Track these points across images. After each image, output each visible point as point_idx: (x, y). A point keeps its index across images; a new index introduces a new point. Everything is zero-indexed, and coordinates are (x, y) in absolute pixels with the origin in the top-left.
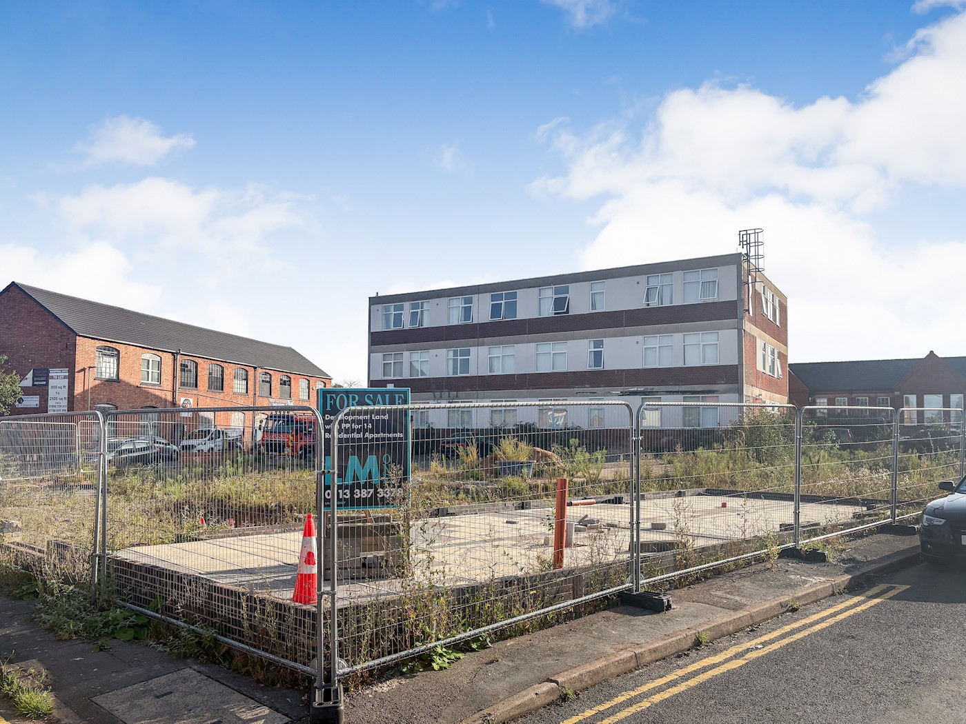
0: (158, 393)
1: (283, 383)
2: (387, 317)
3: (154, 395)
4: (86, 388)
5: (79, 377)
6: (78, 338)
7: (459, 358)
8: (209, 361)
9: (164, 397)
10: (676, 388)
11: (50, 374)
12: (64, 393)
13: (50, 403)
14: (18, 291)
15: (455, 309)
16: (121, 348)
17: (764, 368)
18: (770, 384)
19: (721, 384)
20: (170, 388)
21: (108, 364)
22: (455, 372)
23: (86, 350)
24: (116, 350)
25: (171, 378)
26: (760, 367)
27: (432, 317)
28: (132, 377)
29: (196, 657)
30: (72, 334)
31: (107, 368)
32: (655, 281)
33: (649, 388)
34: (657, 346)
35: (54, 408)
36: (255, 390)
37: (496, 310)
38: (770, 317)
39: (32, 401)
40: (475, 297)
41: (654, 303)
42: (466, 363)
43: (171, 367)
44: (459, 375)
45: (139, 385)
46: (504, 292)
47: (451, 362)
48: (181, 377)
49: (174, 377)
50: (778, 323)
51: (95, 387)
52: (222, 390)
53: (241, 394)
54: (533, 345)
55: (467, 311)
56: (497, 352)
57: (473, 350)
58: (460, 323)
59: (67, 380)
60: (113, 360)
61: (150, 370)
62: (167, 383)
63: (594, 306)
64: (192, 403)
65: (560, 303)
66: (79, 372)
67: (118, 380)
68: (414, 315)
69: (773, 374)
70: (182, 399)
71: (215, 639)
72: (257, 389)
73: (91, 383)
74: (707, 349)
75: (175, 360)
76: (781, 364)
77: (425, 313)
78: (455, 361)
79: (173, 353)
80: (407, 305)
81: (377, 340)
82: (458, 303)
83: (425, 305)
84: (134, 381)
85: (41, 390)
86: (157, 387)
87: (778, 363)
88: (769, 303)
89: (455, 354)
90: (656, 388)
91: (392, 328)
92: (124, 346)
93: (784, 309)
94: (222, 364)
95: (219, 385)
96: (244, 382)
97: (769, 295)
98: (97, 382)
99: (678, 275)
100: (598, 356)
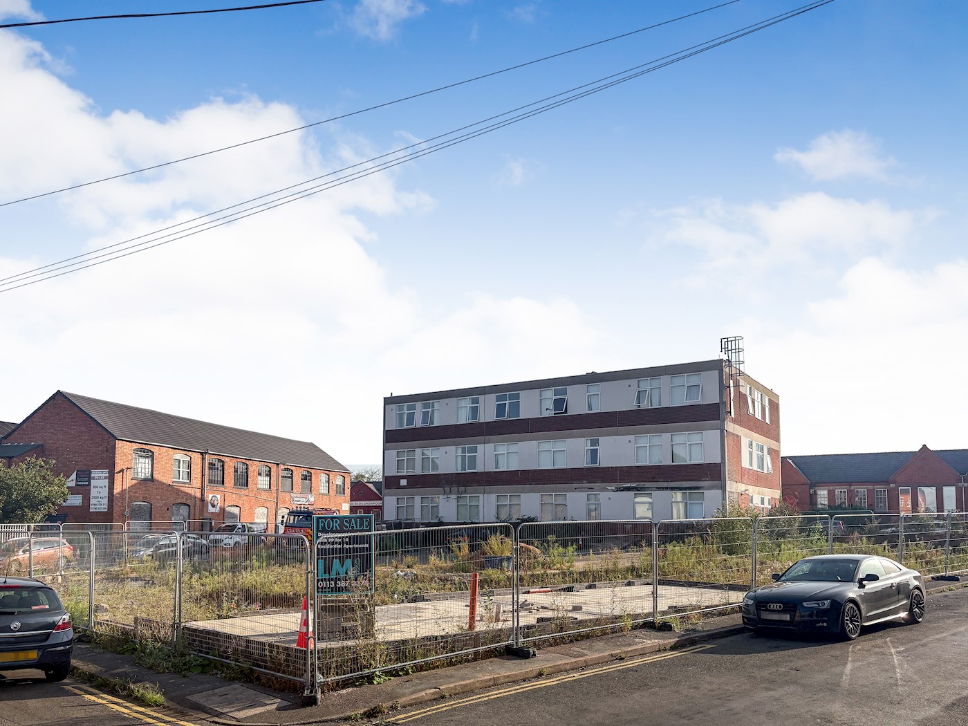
0: (188, 490)
1: (305, 478)
2: (401, 416)
3: (185, 492)
4: (124, 487)
5: (118, 477)
6: (117, 441)
7: (467, 455)
8: (235, 459)
9: (193, 494)
10: (666, 485)
11: (92, 475)
12: (105, 492)
13: (92, 501)
14: (63, 399)
15: (463, 409)
16: (155, 449)
17: (751, 464)
18: (759, 479)
19: (706, 480)
20: (199, 485)
21: (143, 465)
22: (463, 468)
23: (125, 452)
24: (151, 451)
25: (199, 476)
26: (745, 463)
27: (443, 416)
28: (164, 477)
29: (239, 679)
30: (112, 438)
31: (143, 468)
32: (646, 385)
33: (641, 484)
34: (648, 445)
35: (95, 507)
36: (277, 486)
37: (500, 409)
38: (759, 416)
39: (76, 500)
40: (481, 397)
41: (645, 405)
42: (473, 460)
43: (200, 466)
44: (467, 471)
45: (171, 484)
46: (508, 393)
47: (460, 459)
48: (209, 475)
49: (203, 475)
50: (768, 421)
51: (132, 486)
52: (247, 486)
53: (265, 490)
54: (535, 443)
55: (474, 411)
56: (502, 449)
57: (480, 447)
58: (468, 422)
59: (108, 480)
60: (148, 461)
61: (181, 469)
62: (196, 482)
63: (590, 407)
64: (219, 499)
65: (559, 404)
66: (118, 472)
67: (152, 479)
68: (425, 414)
69: (762, 469)
70: (210, 496)
71: (251, 669)
72: (280, 485)
73: (129, 483)
74: (693, 448)
75: (203, 459)
76: (772, 460)
77: (436, 413)
78: (463, 458)
79: (202, 453)
80: (419, 405)
81: (391, 438)
82: (466, 403)
83: (436, 404)
84: (167, 480)
85: (83, 489)
86: (187, 485)
87: (768, 459)
88: (756, 403)
89: (463, 452)
90: (647, 485)
91: (405, 427)
92: (158, 448)
93: (774, 407)
94: (247, 462)
95: (244, 481)
96: (268, 478)
97: (757, 395)
98: (134, 482)
99: (666, 378)
100: (594, 453)
